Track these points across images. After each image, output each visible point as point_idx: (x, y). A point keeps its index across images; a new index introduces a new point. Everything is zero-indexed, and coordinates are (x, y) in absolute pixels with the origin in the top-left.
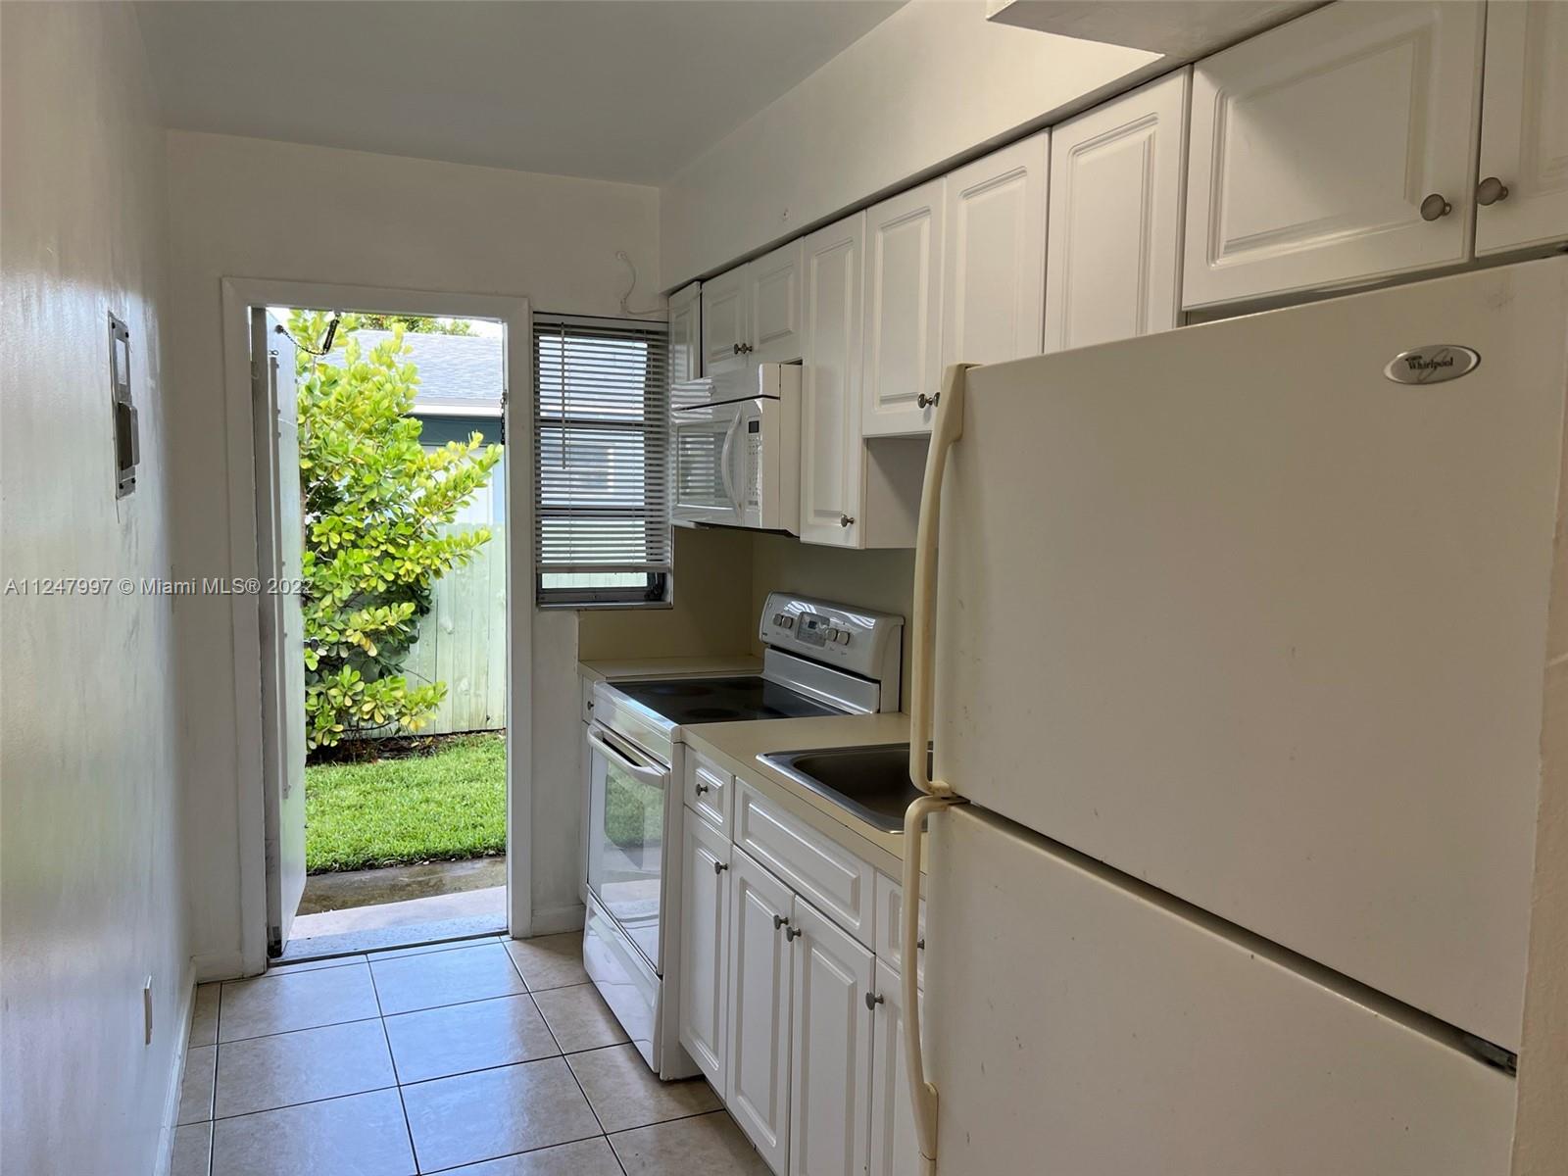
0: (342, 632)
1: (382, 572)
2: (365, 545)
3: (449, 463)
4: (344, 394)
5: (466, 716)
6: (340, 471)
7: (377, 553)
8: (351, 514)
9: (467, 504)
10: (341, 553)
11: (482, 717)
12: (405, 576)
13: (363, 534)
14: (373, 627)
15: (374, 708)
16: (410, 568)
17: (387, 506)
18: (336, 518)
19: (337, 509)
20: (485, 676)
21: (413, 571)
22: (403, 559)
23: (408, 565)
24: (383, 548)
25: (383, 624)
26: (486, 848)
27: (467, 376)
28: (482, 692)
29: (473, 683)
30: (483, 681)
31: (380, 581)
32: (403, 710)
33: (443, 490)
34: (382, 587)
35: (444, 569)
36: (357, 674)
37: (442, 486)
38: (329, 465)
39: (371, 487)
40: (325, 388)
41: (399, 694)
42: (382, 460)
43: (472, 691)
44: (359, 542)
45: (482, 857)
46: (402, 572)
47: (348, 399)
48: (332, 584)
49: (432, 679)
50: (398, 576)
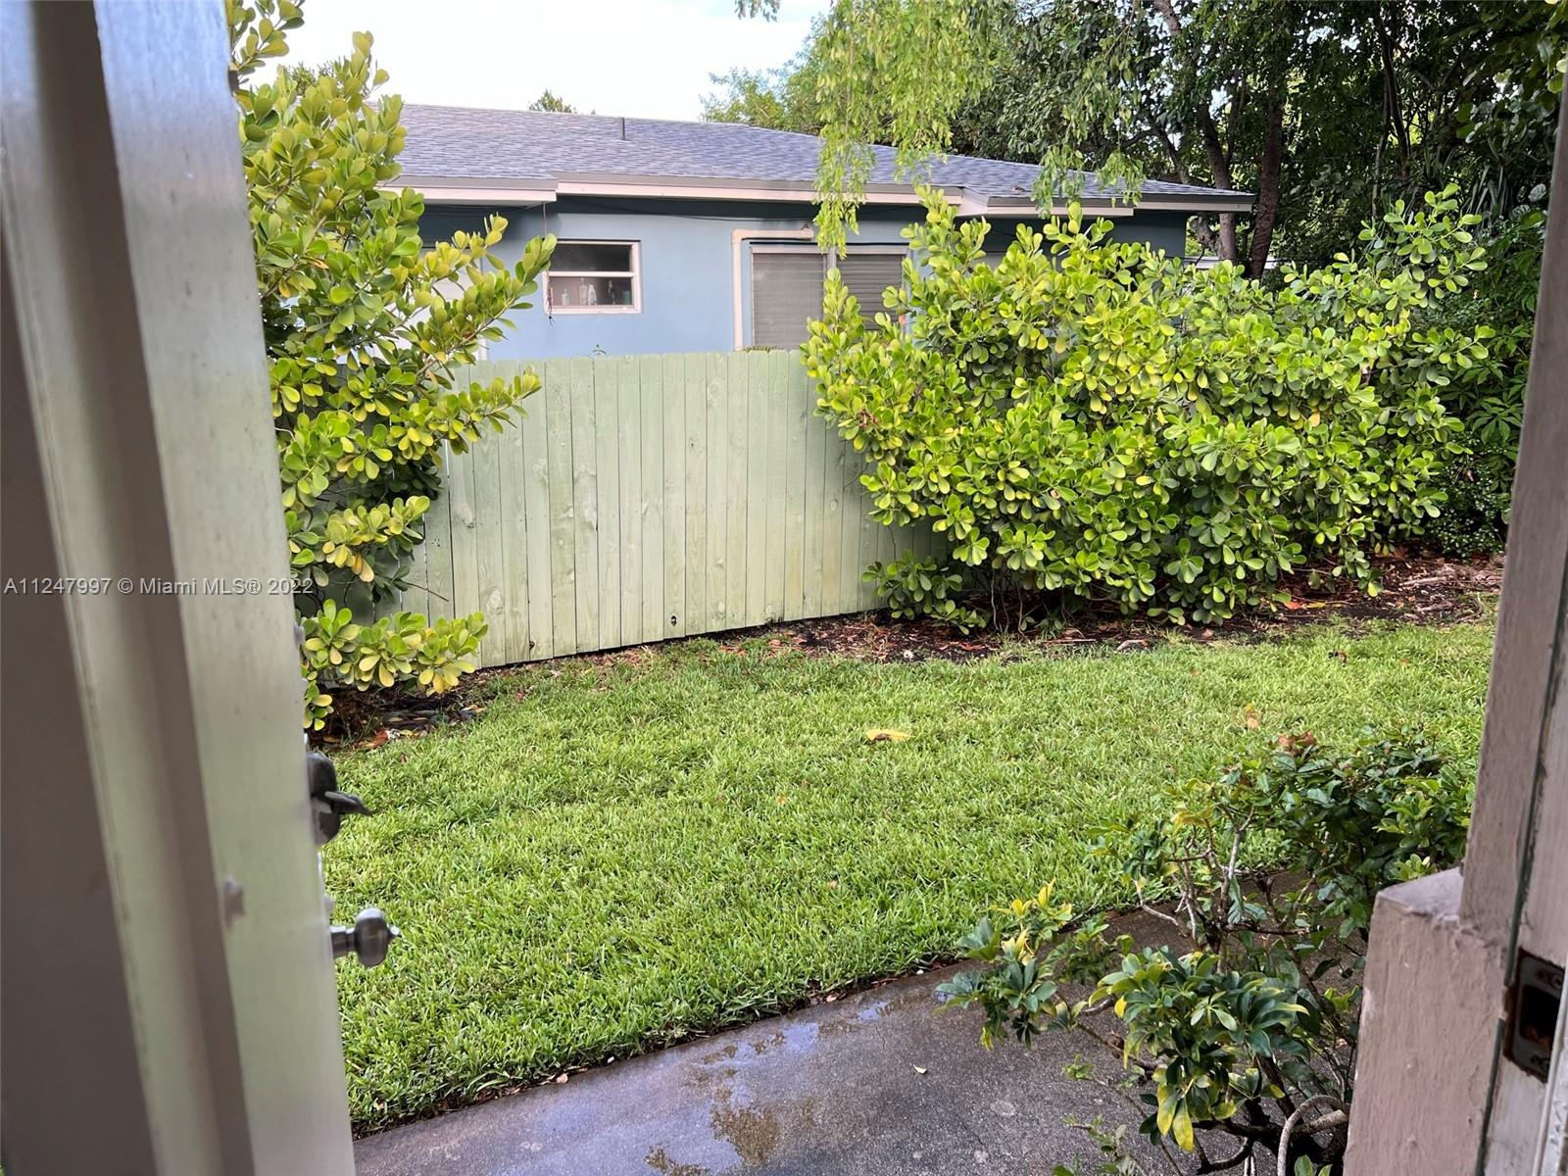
0: (316, 548)
1: (370, 446)
2: (340, 403)
3: (458, 267)
4: (288, 146)
5: (500, 644)
6: (291, 282)
7: (361, 417)
8: (314, 353)
9: (497, 332)
10: (303, 419)
11: (524, 644)
12: (407, 451)
13: (334, 385)
14: (366, 538)
15: (377, 665)
16: (416, 439)
17: (371, 340)
18: (290, 361)
19: (288, 345)
20: (524, 587)
21: (420, 443)
22: (403, 425)
23: (413, 435)
24: (370, 408)
25: (381, 531)
26: (668, 1026)
27: (437, 150)
28: (521, 608)
29: (508, 596)
30: (522, 593)
31: (369, 461)
32: (421, 661)
33: (460, 314)
34: (373, 472)
35: (470, 438)
36: (347, 614)
37: (459, 306)
38: (272, 271)
39: (343, 309)
40: (255, 127)
41: (415, 640)
42: (357, 260)
43: (507, 609)
44: (330, 399)
45: (661, 1047)
46: (403, 446)
47: (295, 152)
48: (293, 472)
49: (448, 595)
50: (396, 451)
